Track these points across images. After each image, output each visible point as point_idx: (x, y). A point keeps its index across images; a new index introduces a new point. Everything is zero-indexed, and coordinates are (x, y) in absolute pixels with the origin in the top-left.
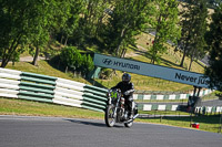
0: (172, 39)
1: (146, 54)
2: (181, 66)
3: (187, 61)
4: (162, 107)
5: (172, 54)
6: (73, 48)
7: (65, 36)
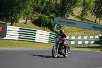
0: (90, 9)
1: (79, 17)
2: (95, 22)
3: (98, 20)
4: (87, 42)
5: (91, 17)
6: (44, 15)
7: (40, 10)
